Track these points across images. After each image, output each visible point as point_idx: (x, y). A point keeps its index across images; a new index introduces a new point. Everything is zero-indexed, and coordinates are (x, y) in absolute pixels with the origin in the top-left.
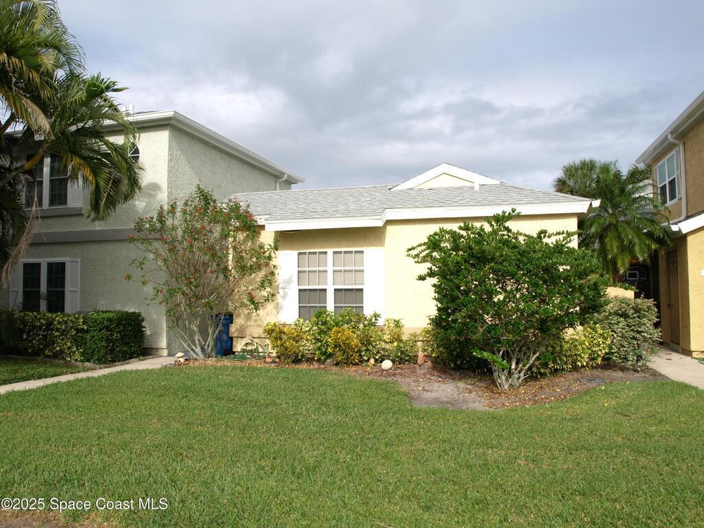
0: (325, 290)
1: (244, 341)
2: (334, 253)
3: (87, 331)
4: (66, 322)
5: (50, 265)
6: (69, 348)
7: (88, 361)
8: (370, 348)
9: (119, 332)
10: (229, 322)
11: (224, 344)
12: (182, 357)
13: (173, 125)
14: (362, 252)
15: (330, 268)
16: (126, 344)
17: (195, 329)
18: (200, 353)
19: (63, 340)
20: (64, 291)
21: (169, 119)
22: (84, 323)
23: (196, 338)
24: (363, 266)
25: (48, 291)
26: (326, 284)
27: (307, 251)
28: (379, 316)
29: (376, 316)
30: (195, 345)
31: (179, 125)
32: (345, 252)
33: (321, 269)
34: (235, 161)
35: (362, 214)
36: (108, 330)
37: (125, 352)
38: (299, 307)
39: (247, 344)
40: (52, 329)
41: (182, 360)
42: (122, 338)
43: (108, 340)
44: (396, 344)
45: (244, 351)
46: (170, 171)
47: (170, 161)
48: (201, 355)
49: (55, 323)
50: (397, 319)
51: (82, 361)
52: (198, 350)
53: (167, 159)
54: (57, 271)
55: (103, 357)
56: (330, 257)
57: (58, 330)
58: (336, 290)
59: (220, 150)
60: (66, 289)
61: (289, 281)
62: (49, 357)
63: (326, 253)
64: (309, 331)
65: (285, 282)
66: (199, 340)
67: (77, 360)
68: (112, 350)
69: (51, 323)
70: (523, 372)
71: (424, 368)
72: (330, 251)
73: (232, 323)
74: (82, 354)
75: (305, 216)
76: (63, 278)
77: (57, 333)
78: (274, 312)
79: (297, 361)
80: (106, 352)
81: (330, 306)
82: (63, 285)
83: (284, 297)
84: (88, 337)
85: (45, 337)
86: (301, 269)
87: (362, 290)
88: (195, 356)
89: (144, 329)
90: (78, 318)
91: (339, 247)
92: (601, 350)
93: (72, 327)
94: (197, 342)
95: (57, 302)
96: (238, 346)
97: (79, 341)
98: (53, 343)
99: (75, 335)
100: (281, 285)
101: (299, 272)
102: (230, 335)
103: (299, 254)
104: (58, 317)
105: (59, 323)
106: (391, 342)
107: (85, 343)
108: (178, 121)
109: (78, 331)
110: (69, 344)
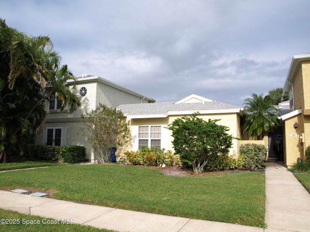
0: (148, 140)
1: (119, 158)
2: (151, 126)
3: (66, 152)
4: (59, 149)
5: (56, 130)
6: (60, 158)
7: (66, 162)
8: (160, 160)
9: (77, 153)
10: (115, 151)
11: (113, 159)
12: (97, 162)
13: (99, 81)
14: (161, 126)
15: (149, 132)
16: (79, 157)
17: (101, 152)
18: (103, 161)
19: (58, 155)
20: (60, 139)
21: (97, 79)
22: (65, 149)
23: (102, 155)
24: (161, 131)
25: (55, 139)
26: (148, 138)
27: (142, 126)
28: (165, 149)
29: (164, 149)
30: (102, 158)
31: (101, 81)
32: (155, 126)
33: (147, 132)
34: (123, 93)
35: (160, 113)
36: (73, 152)
37: (79, 160)
38: (139, 146)
39: (121, 159)
40: (55, 151)
41: (97, 163)
42: (78, 155)
43: (73, 156)
44: (170, 159)
45: (120, 161)
46: (97, 97)
47: (97, 94)
48: (104, 162)
49: (56, 149)
50: (169, 150)
51: (64, 162)
52: (103, 160)
53: (96, 93)
54: (59, 132)
55: (71, 161)
56: (149, 128)
57: (56, 151)
58: (151, 140)
59: (117, 89)
60: (61, 138)
61: (135, 136)
62: (53, 161)
63: (148, 126)
64: (140, 154)
65: (134, 137)
66: (103, 156)
67: (62, 162)
68: (74, 159)
69: (55, 149)
70: (202, 168)
71: (175, 167)
72: (150, 126)
73: (116, 151)
74: (64, 160)
75: (141, 113)
76: (60, 135)
77: (56, 153)
78: (130, 147)
79: (136, 164)
80: (72, 160)
81: (149, 146)
82: (60, 137)
83: (134, 142)
84: (66, 154)
85: (52, 154)
86: (139, 132)
87: (160, 140)
88: (101, 162)
89: (85, 153)
90: (63, 148)
91: (153, 124)
92: (241, 163)
93: (61, 151)
94: (102, 157)
95: (58, 143)
96: (118, 160)
97: (63, 156)
98: (55, 156)
99: (62, 153)
100: (133, 138)
101: (139, 133)
102: (115, 155)
103: (139, 127)
104: (57, 147)
105: (57, 149)
106: (168, 159)
107: (65, 156)
108: (100, 80)
109: (63, 152)
110: (60, 156)
